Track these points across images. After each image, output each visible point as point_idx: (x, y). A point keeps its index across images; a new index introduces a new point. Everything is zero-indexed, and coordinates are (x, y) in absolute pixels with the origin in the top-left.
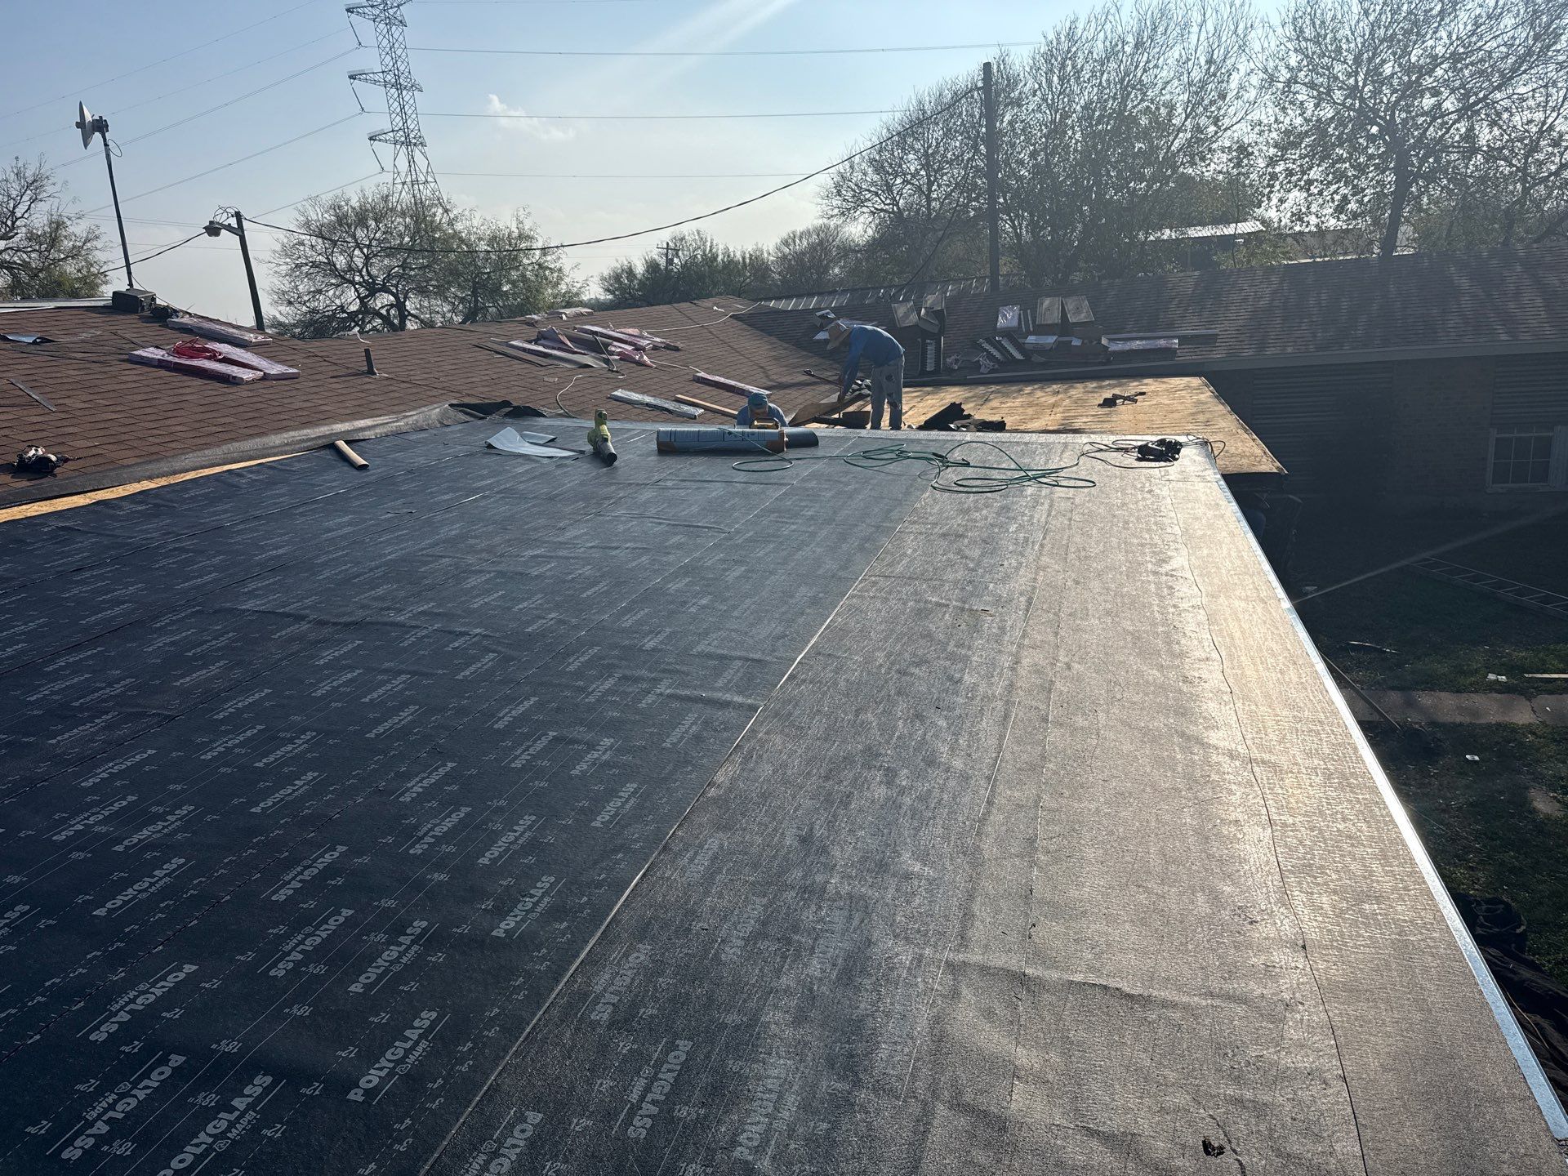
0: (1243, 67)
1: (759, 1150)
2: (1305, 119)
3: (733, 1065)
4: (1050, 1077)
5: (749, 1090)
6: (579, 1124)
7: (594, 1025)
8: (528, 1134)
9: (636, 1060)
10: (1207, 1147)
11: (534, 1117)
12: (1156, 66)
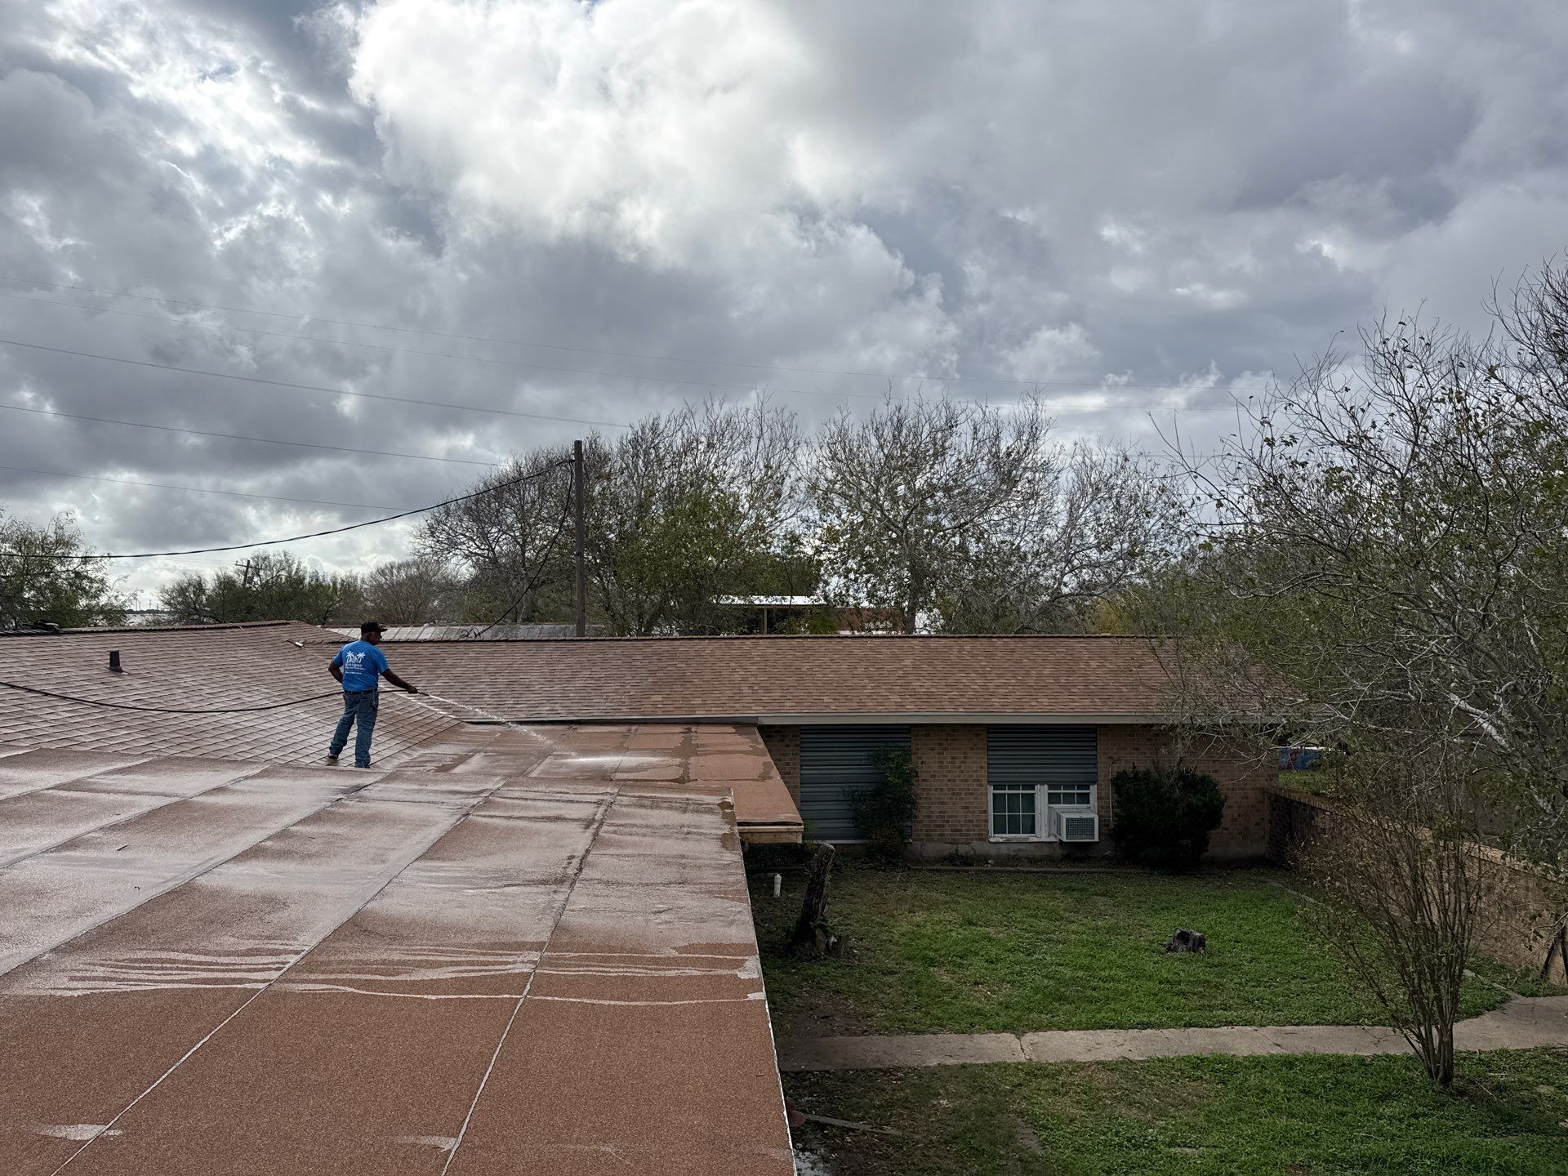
0: (794, 474)
2: (841, 521)
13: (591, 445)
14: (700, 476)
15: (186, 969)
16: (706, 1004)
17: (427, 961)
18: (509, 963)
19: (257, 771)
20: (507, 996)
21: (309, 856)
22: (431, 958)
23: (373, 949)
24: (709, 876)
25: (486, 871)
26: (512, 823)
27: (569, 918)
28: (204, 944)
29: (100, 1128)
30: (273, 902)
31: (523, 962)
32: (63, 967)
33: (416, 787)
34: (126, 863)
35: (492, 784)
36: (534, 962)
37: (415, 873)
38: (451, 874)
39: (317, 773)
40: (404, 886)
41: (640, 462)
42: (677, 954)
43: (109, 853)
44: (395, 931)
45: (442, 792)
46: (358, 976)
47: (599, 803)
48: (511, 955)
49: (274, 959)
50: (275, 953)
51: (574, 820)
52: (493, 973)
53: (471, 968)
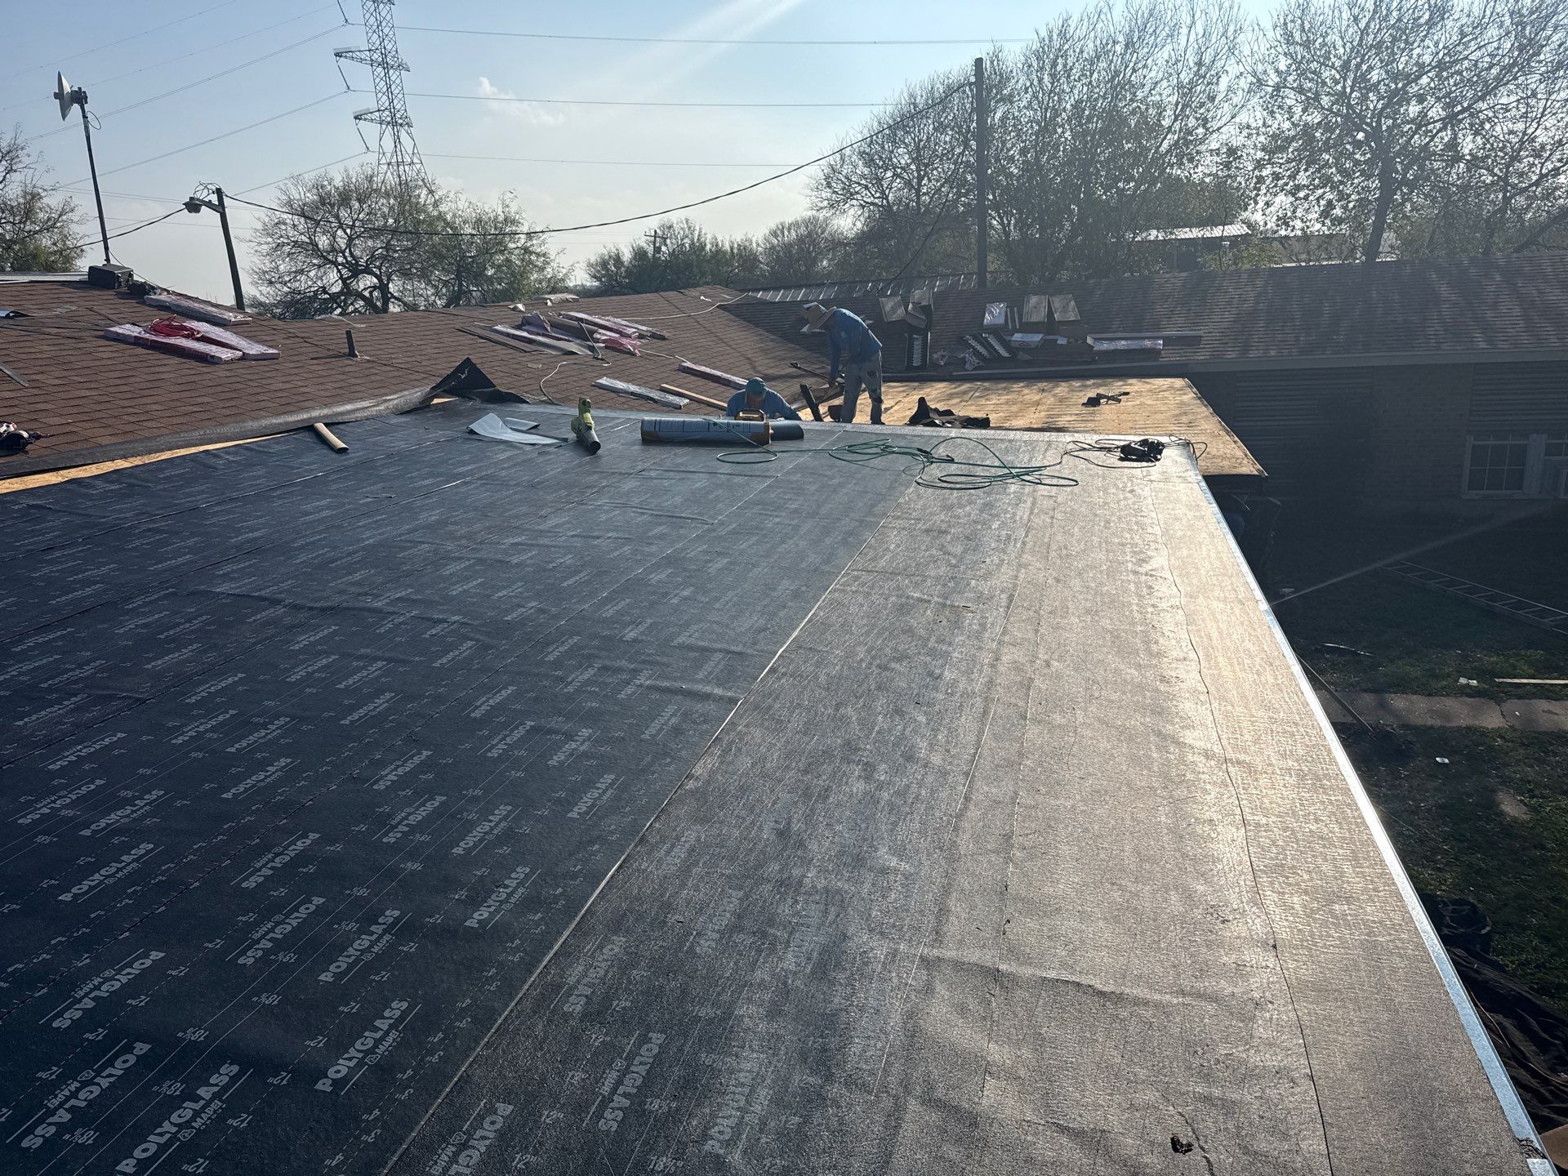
0: (1233, 69)
1: (730, 1143)
2: (1293, 123)
3: (705, 1058)
4: (1022, 1073)
5: (721, 1084)
6: (550, 1116)
7: (566, 1017)
8: (498, 1126)
9: (610, 1050)
10: (1176, 1145)
11: (504, 1109)
12: (1145, 66)
13: (991, 61)
14: (1119, 86)
41: (1046, 76)
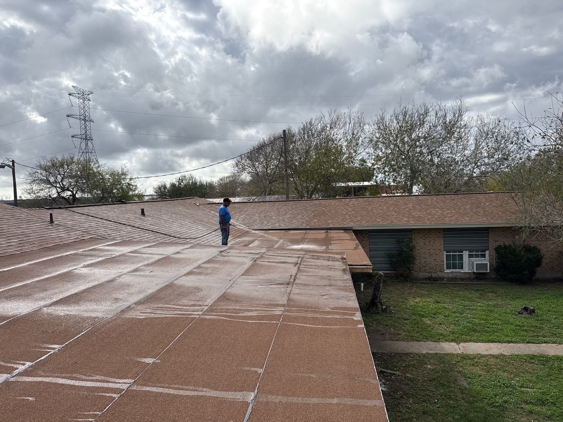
12: (337, 134)
13: (288, 131)
14: (328, 139)
15: (174, 310)
16: (343, 328)
17: (248, 309)
18: (274, 311)
19: (189, 246)
20: (275, 322)
21: (208, 274)
22: (249, 308)
23: (230, 305)
24: (340, 283)
25: (264, 280)
26: (270, 264)
27: (292, 296)
28: (178, 302)
29: (154, 359)
30: (198, 289)
31: (279, 311)
32: (138, 309)
33: (239, 251)
34: (153, 276)
35: (263, 250)
36: (283, 311)
37: (241, 280)
38: (252, 281)
39: (207, 247)
40: (238, 284)
41: (306, 136)
42: (331, 310)
43: (147, 273)
44: (237, 299)
45: (247, 253)
46: (226, 314)
47: (299, 257)
48: (274, 308)
49: (200, 308)
50: (200, 306)
51: (291, 263)
52: (269, 314)
53: (262, 312)
